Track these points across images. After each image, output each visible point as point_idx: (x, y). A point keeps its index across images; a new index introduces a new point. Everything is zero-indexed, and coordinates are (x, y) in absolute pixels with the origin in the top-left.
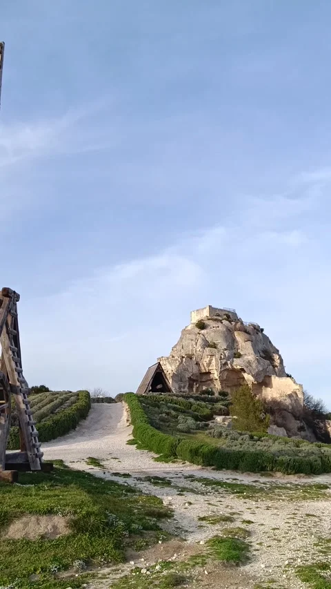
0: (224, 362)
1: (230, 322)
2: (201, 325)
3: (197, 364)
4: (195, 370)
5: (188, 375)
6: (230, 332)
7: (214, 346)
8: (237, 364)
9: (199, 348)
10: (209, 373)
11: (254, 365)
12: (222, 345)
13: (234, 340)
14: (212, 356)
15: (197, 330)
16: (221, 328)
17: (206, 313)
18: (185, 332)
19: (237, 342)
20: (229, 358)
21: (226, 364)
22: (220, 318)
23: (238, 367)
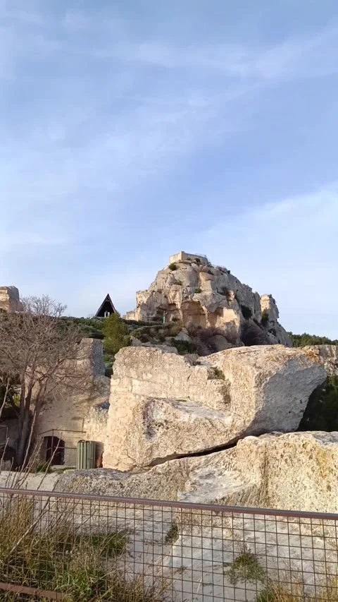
0: (185, 295)
1: (198, 265)
2: (173, 267)
3: (166, 297)
4: (164, 301)
5: (156, 305)
6: (196, 272)
7: (180, 284)
8: (196, 297)
9: (167, 285)
10: (174, 304)
11: (209, 300)
12: (186, 282)
13: (198, 279)
14: (176, 291)
15: (169, 270)
16: (189, 269)
17: (179, 258)
18: (160, 273)
19: (201, 281)
20: (190, 293)
21: (187, 297)
22: (190, 262)
23: (197, 300)
